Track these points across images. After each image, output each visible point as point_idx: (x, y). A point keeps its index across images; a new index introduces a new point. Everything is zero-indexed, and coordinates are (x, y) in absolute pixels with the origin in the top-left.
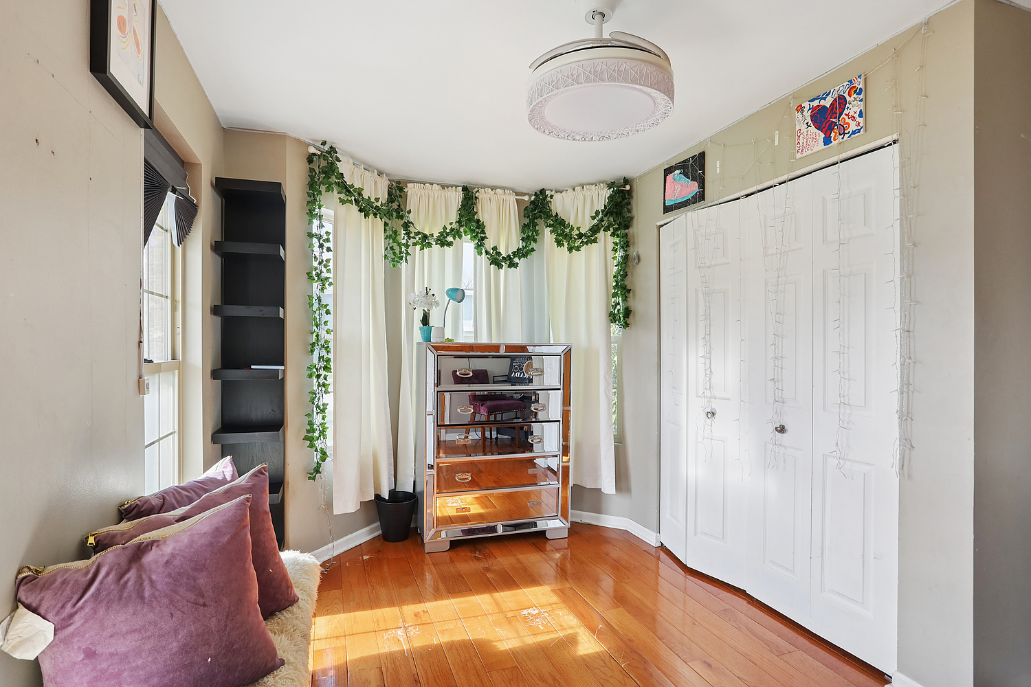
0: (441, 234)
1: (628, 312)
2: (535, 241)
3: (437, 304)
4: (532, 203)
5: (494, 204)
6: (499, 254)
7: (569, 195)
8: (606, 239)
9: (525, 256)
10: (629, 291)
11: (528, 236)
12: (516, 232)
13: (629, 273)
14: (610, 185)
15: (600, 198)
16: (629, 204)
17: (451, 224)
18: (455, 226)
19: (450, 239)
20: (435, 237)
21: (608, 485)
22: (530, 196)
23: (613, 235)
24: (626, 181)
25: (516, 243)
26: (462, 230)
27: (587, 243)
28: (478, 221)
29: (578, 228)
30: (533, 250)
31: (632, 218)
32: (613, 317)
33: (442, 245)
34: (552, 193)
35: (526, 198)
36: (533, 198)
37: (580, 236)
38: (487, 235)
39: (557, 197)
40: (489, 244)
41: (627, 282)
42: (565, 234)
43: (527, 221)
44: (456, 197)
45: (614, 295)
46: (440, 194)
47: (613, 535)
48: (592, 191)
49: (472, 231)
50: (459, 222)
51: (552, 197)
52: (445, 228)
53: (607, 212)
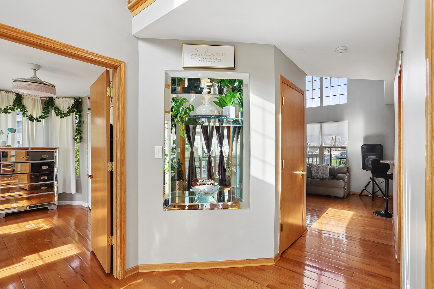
0: (5, 109)
1: (81, 138)
2: (48, 113)
3: (3, 133)
4: (47, 100)
5: (30, 100)
6: (32, 117)
7: (61, 100)
8: (73, 115)
9: (44, 118)
10: (81, 131)
11: (45, 112)
12: (41, 110)
13: (81, 126)
14: (75, 99)
15: (71, 102)
16: (81, 105)
17: (10, 105)
18: (12, 107)
19: (9, 111)
20: (2, 110)
21: (73, 191)
22: (47, 98)
23: (76, 114)
24: (79, 98)
25: (40, 114)
26: (15, 108)
27: (66, 116)
28: (23, 105)
29: (63, 111)
30: (47, 116)
31: (82, 110)
32: (75, 139)
33: (6, 113)
34: (55, 98)
35: (45, 99)
36: (48, 99)
37: (63, 114)
38: (27, 110)
39: (57, 100)
40: (28, 113)
41: (81, 129)
42: (59, 113)
43: (45, 107)
44: (13, 97)
45: (76, 133)
46: (5, 94)
47: (77, 207)
48: (69, 100)
49: (20, 108)
50: (14, 105)
51: (55, 99)
52: (7, 107)
53: (73, 107)
